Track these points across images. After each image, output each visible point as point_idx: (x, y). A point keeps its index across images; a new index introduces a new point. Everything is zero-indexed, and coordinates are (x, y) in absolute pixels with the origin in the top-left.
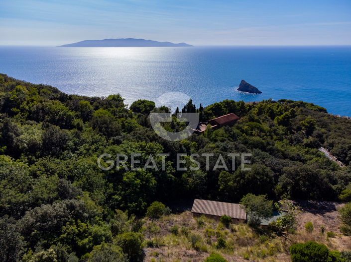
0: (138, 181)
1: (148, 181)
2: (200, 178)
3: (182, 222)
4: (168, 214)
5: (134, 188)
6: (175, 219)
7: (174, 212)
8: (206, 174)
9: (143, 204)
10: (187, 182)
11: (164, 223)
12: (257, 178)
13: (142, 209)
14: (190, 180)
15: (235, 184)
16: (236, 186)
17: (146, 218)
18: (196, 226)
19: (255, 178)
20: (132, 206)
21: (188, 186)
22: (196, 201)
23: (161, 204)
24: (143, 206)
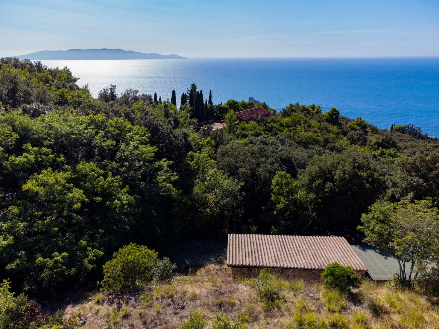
0: (77, 193)
1: (107, 195)
2: (231, 194)
3: (211, 300)
4: (165, 277)
5: (66, 213)
6: (190, 289)
7: (183, 270)
8: (242, 184)
9: (91, 254)
10: (205, 203)
11: (158, 306)
12: (359, 176)
13: (86, 269)
14: (211, 198)
15: (312, 195)
16: (316, 199)
17: (100, 296)
18: (260, 307)
19: (356, 176)
20: (50, 262)
21: (208, 210)
22: (231, 237)
23: (144, 249)
24: (91, 262)
